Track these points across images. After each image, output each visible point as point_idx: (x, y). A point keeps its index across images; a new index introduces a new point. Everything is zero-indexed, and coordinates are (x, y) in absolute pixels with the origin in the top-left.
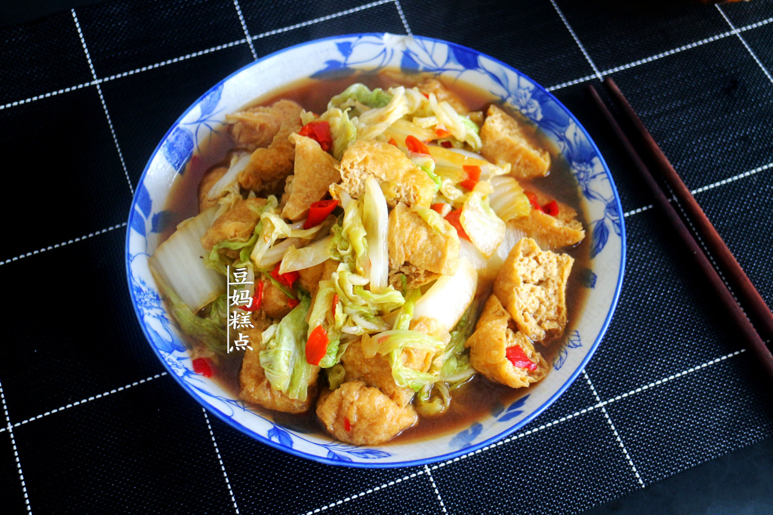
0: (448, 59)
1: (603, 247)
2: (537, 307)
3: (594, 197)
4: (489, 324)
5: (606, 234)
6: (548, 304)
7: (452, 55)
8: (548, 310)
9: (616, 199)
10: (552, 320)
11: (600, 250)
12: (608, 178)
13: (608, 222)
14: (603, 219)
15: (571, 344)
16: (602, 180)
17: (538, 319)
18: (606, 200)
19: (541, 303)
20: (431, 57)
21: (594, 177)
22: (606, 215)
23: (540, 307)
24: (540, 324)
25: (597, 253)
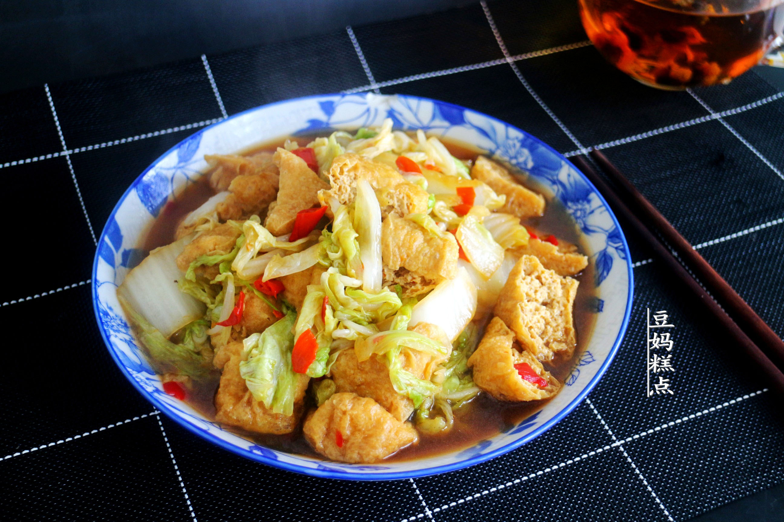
0: (434, 117)
1: (608, 274)
2: (543, 327)
3: (593, 231)
4: (492, 340)
5: (609, 262)
6: (554, 324)
7: (438, 112)
8: (555, 331)
9: (617, 228)
10: (560, 342)
11: (605, 278)
12: (607, 210)
13: (611, 251)
14: (605, 250)
15: (582, 363)
16: (601, 213)
17: (545, 340)
18: (607, 231)
19: (547, 324)
20: (416, 115)
21: (592, 212)
22: (608, 244)
23: (546, 328)
24: (547, 344)
25: (602, 281)
